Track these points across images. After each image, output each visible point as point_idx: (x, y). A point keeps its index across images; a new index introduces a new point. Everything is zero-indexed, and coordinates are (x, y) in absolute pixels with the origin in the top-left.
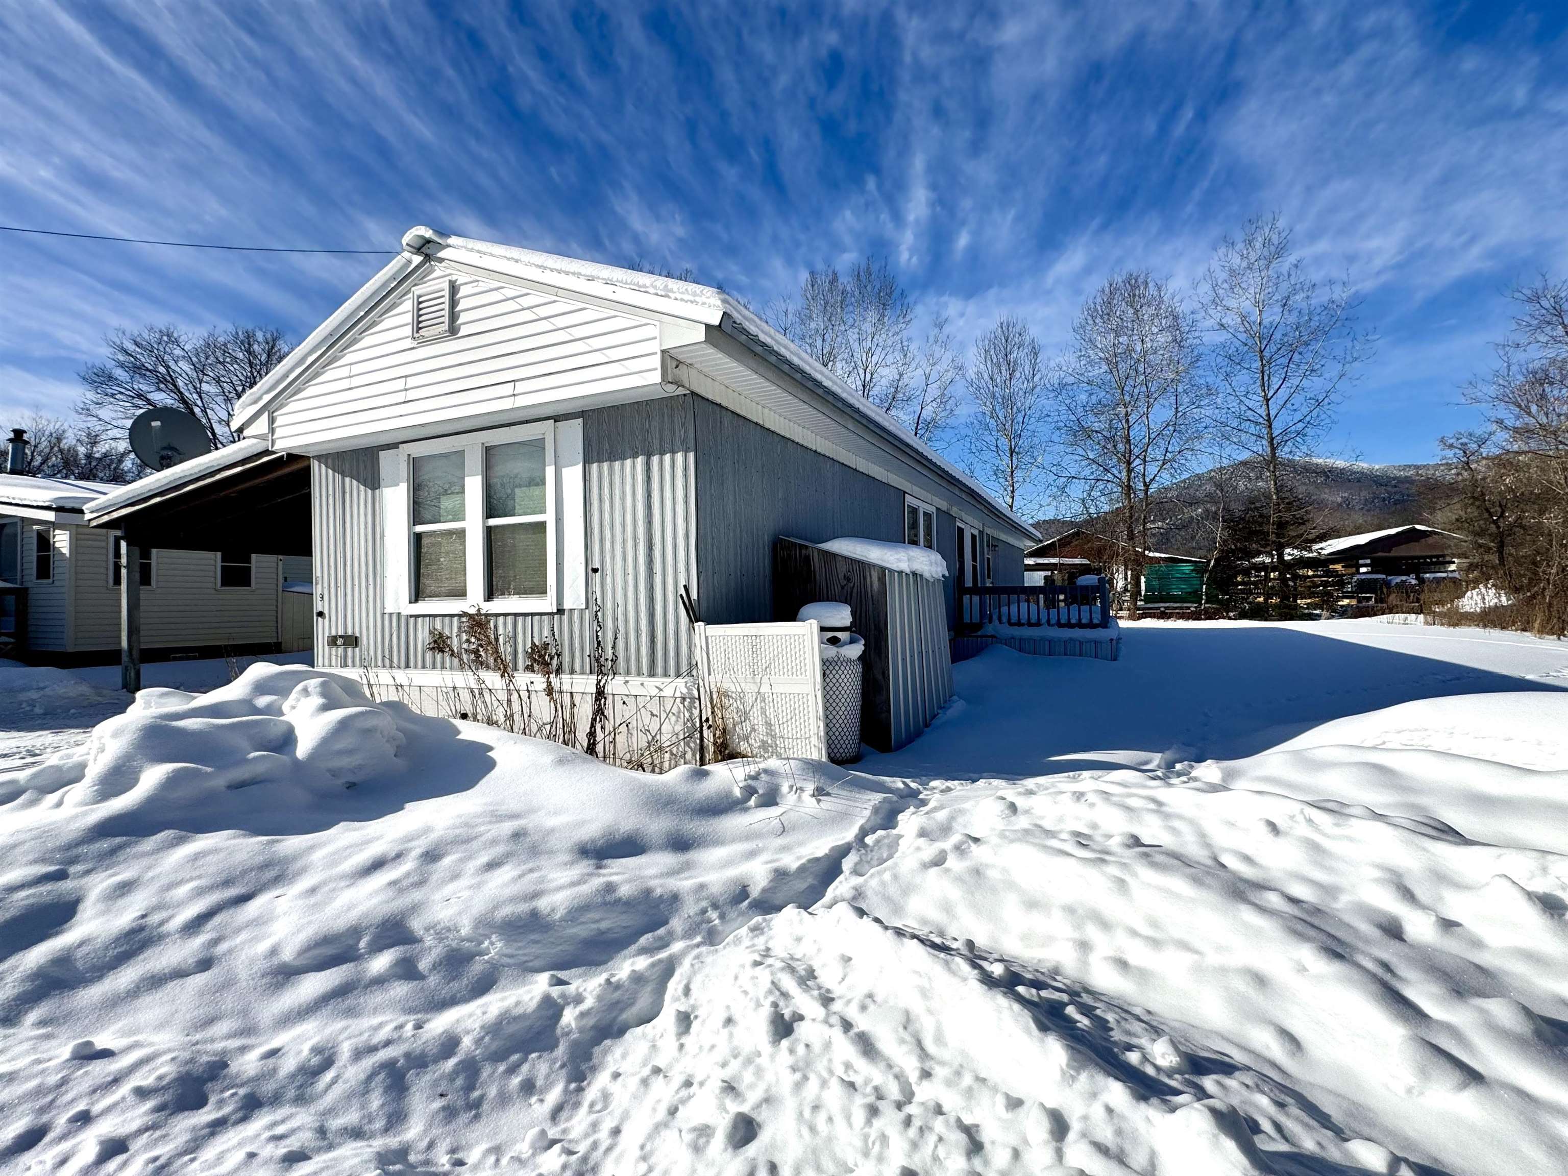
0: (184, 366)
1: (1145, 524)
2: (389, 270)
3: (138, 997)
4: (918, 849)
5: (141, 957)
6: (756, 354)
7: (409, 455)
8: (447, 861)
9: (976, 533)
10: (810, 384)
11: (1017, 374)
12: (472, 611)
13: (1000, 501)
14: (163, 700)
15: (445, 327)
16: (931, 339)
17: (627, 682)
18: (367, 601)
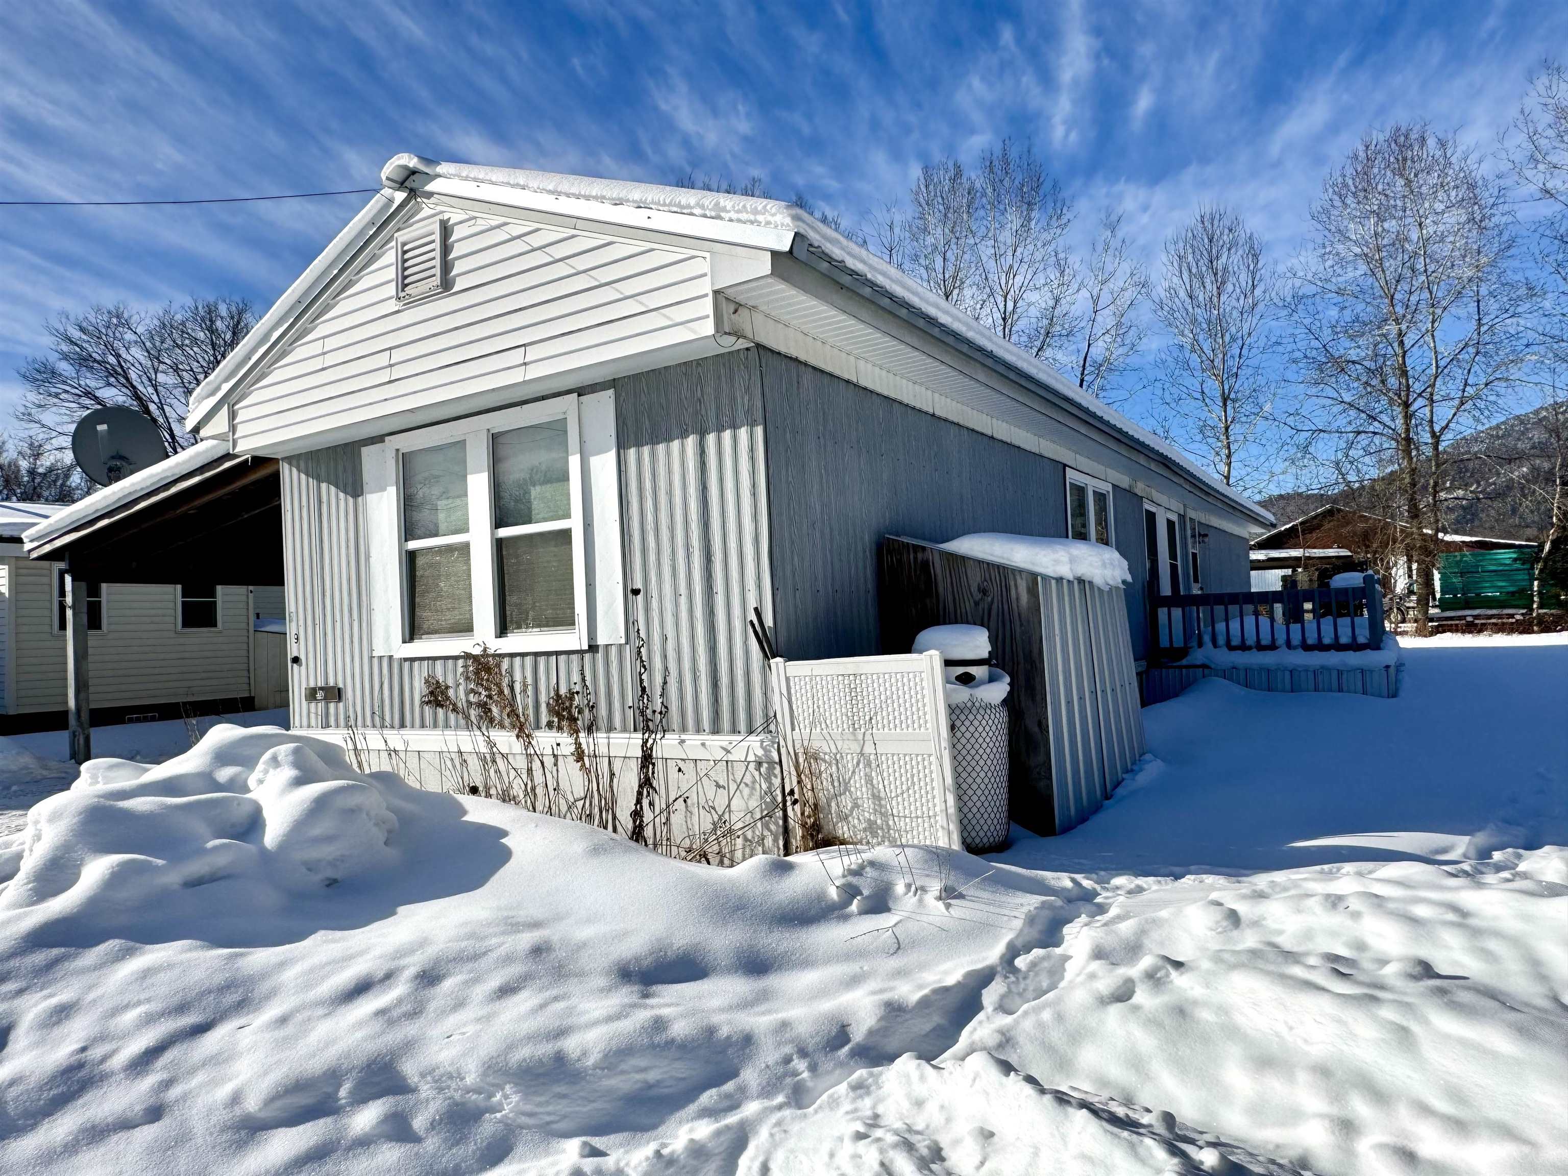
0: (137, 353)
1: (1435, 493)
2: (367, 213)
3: (77, 1152)
4: (1092, 976)
5: (80, 1101)
6: (842, 287)
7: (397, 450)
8: (448, 984)
9: (1174, 518)
10: (921, 323)
11: (1229, 287)
12: (477, 651)
13: (1211, 470)
14: (112, 774)
15: (437, 280)
16: (1100, 247)
17: (682, 742)
18: (352, 641)
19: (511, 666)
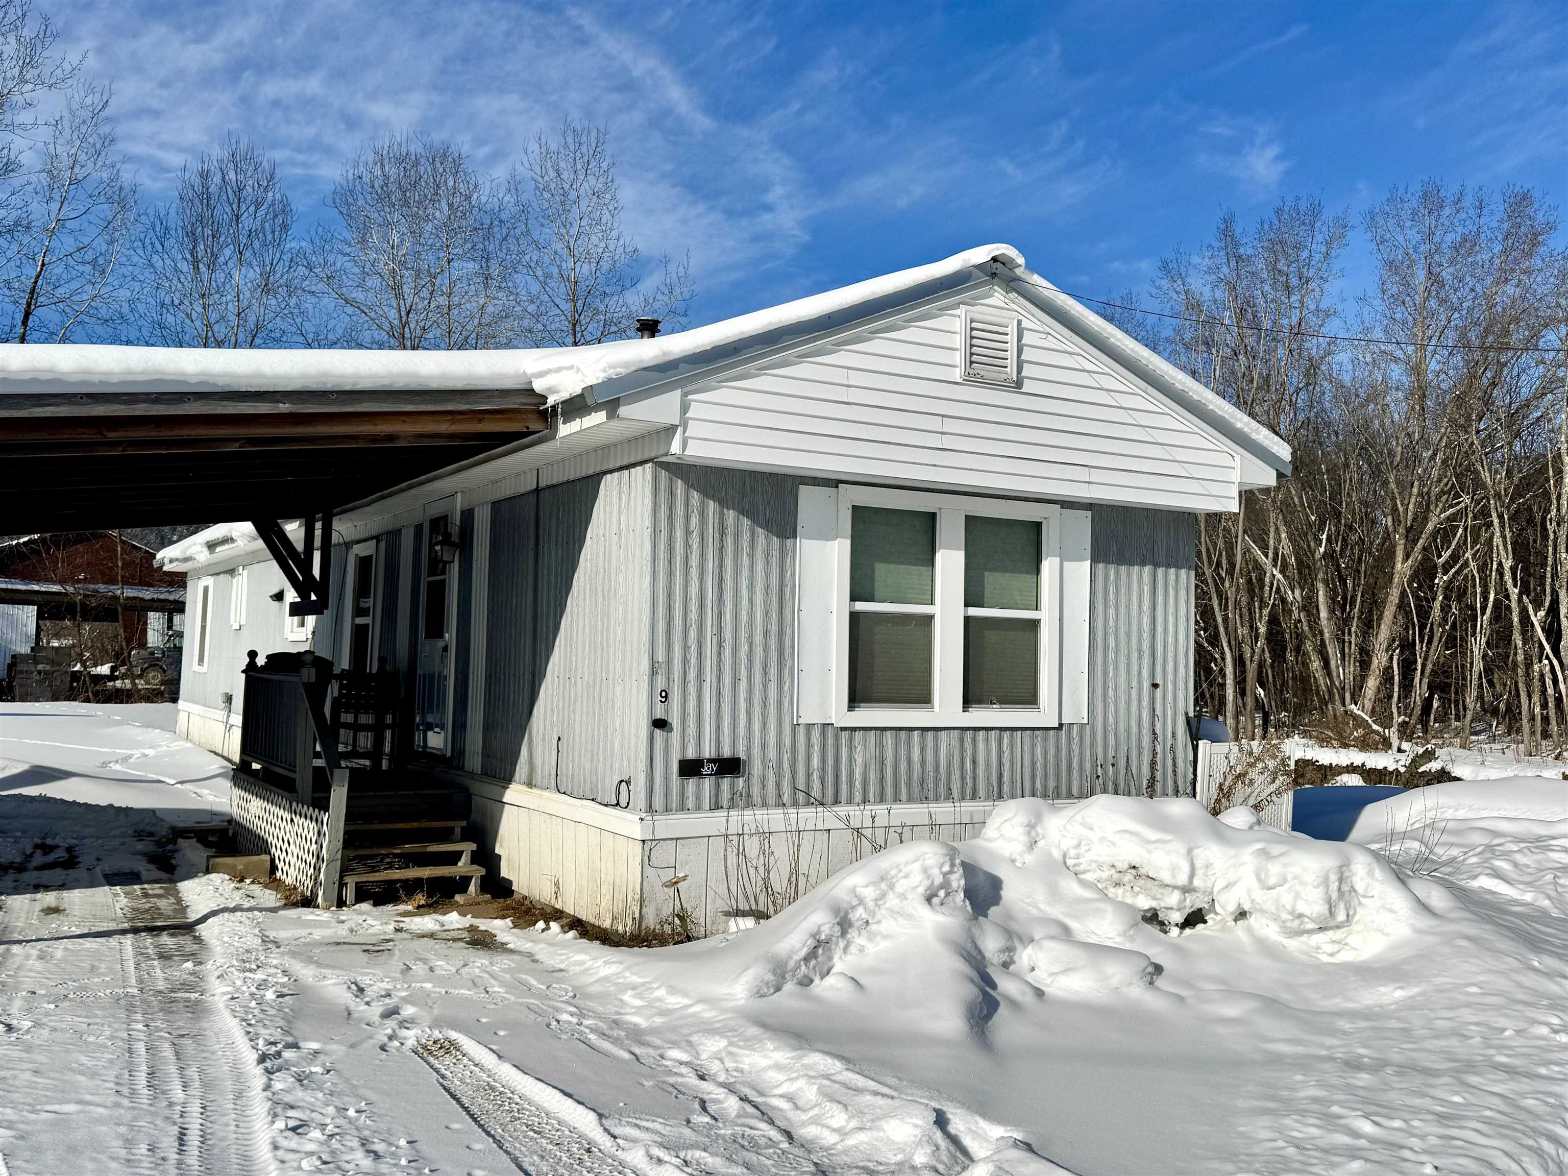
7: (852, 502)
12: (942, 724)
15: (1011, 374)
18: (765, 705)
19: (974, 740)
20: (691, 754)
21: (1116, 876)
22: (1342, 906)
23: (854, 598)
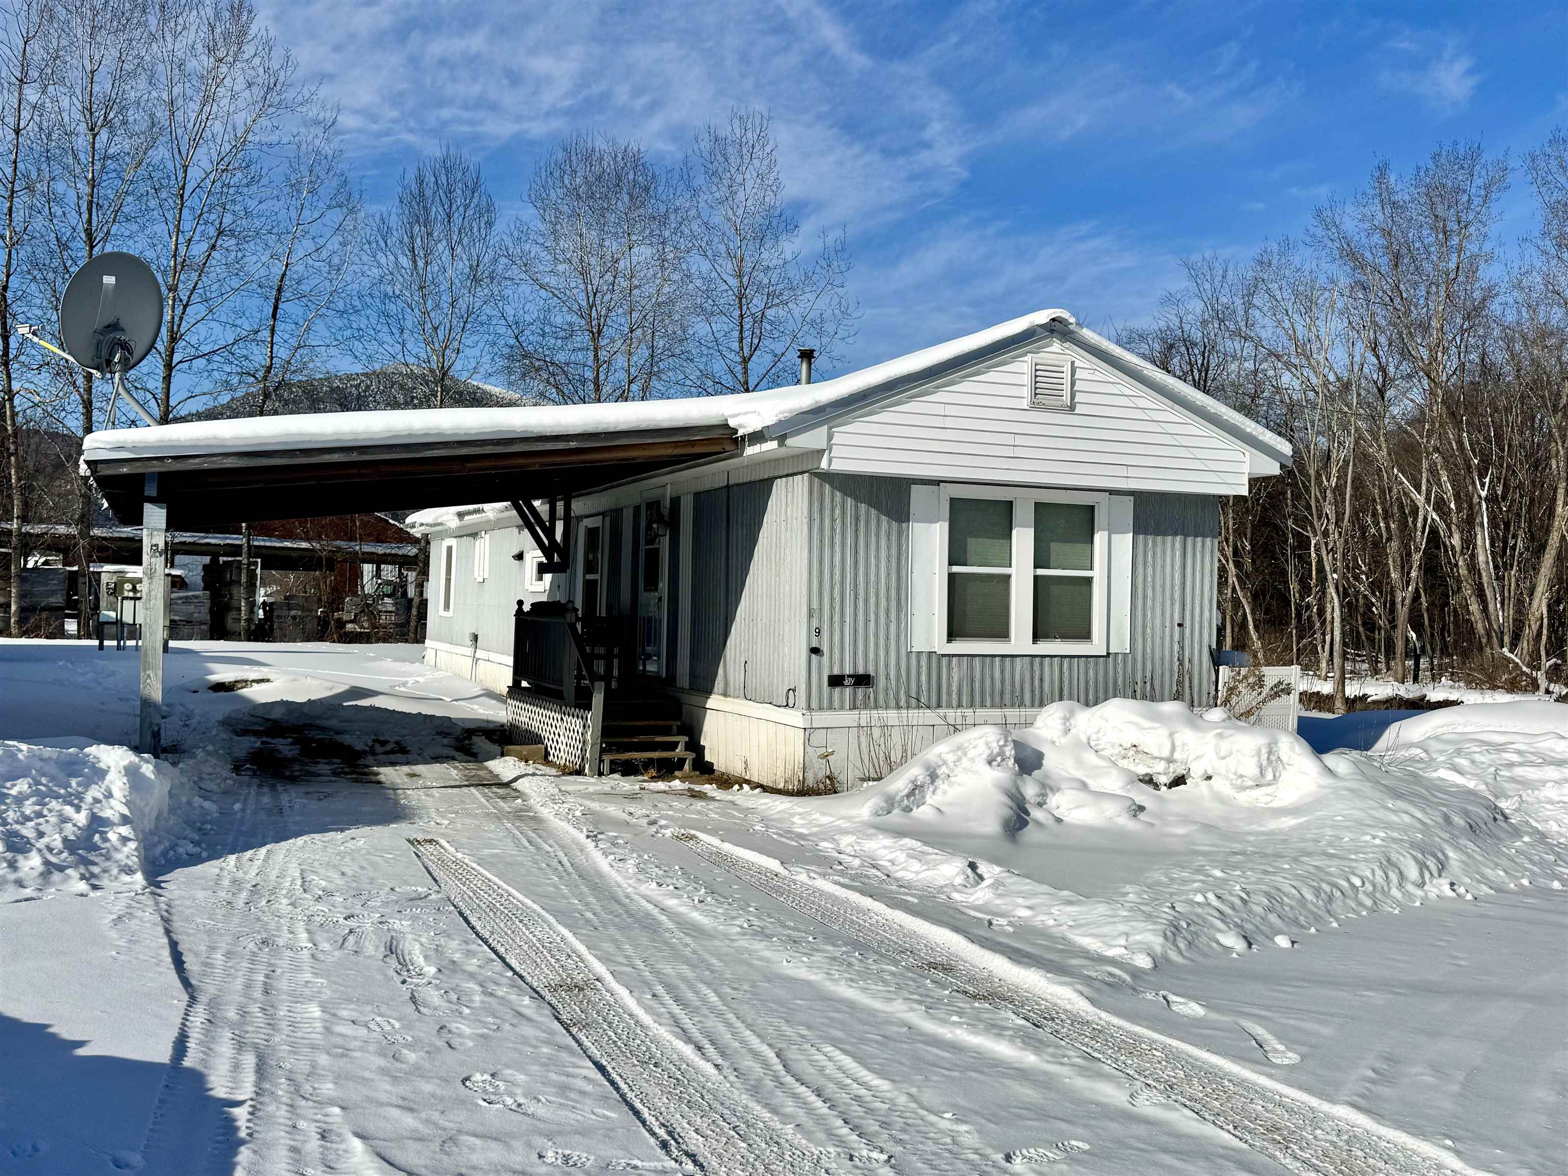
7: (950, 495)
15: (1066, 401)
18: (887, 638)
19: (1041, 664)
20: (836, 672)
21: (1123, 752)
22: (1270, 770)
23: (951, 564)
